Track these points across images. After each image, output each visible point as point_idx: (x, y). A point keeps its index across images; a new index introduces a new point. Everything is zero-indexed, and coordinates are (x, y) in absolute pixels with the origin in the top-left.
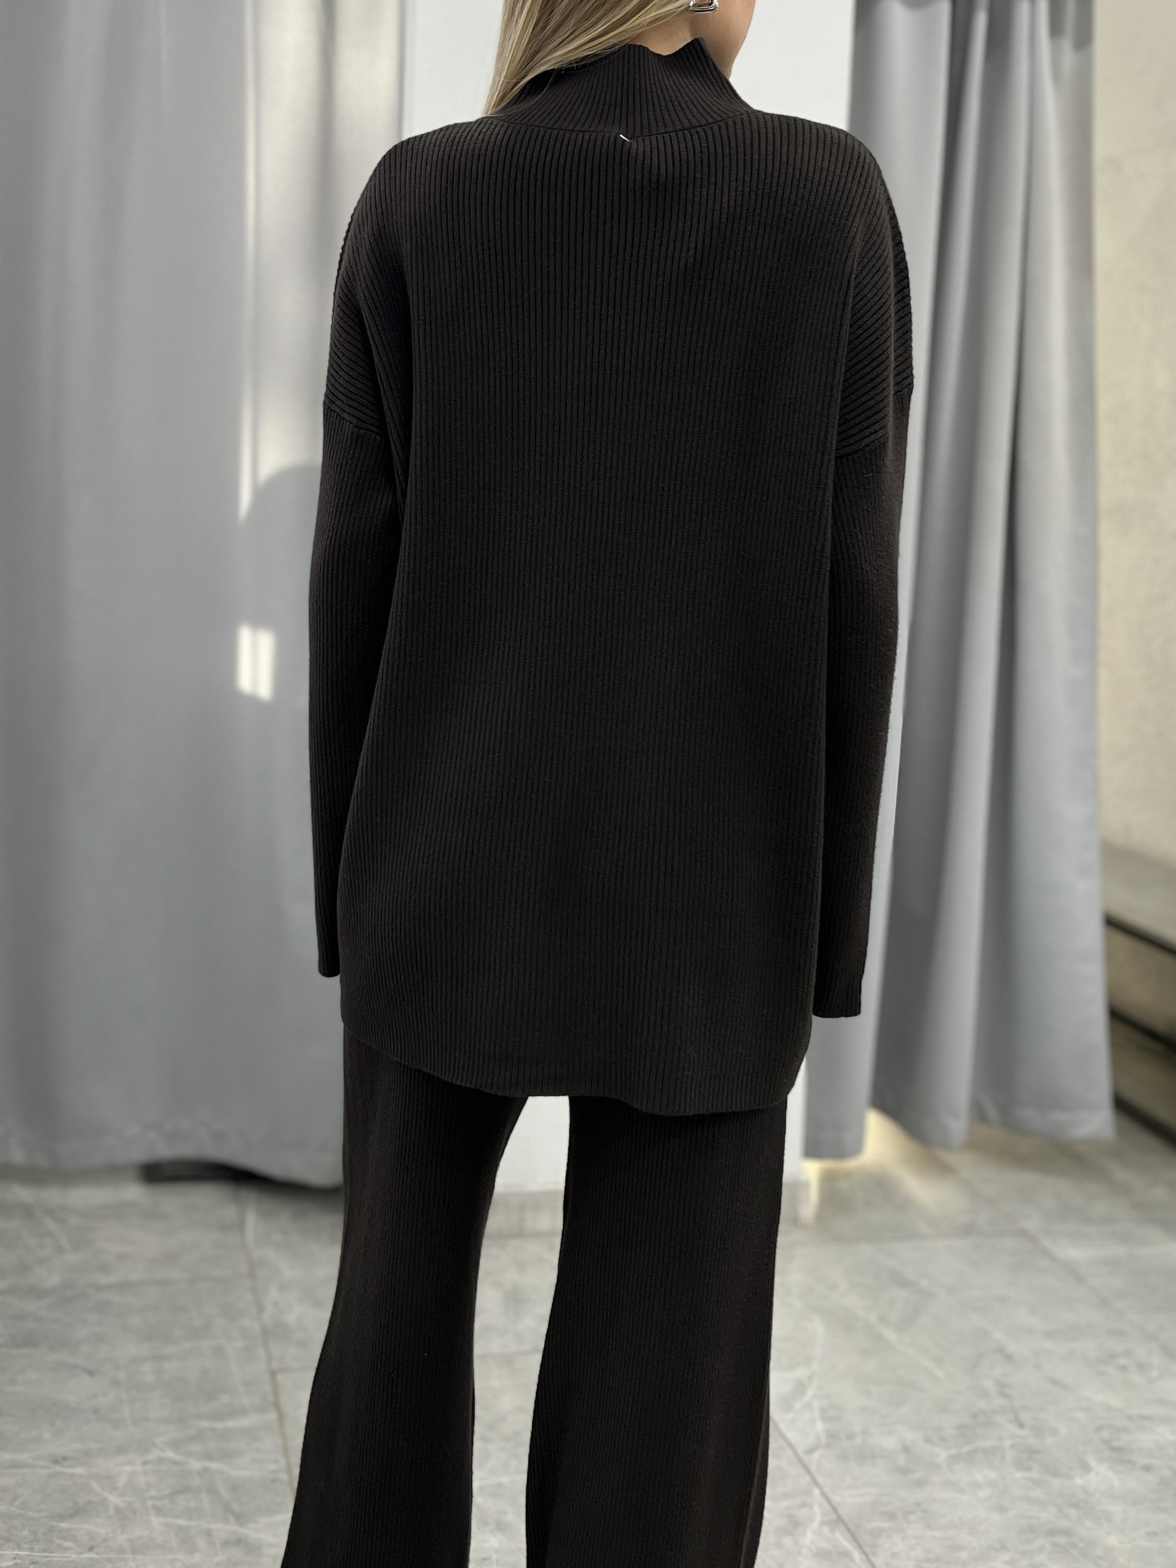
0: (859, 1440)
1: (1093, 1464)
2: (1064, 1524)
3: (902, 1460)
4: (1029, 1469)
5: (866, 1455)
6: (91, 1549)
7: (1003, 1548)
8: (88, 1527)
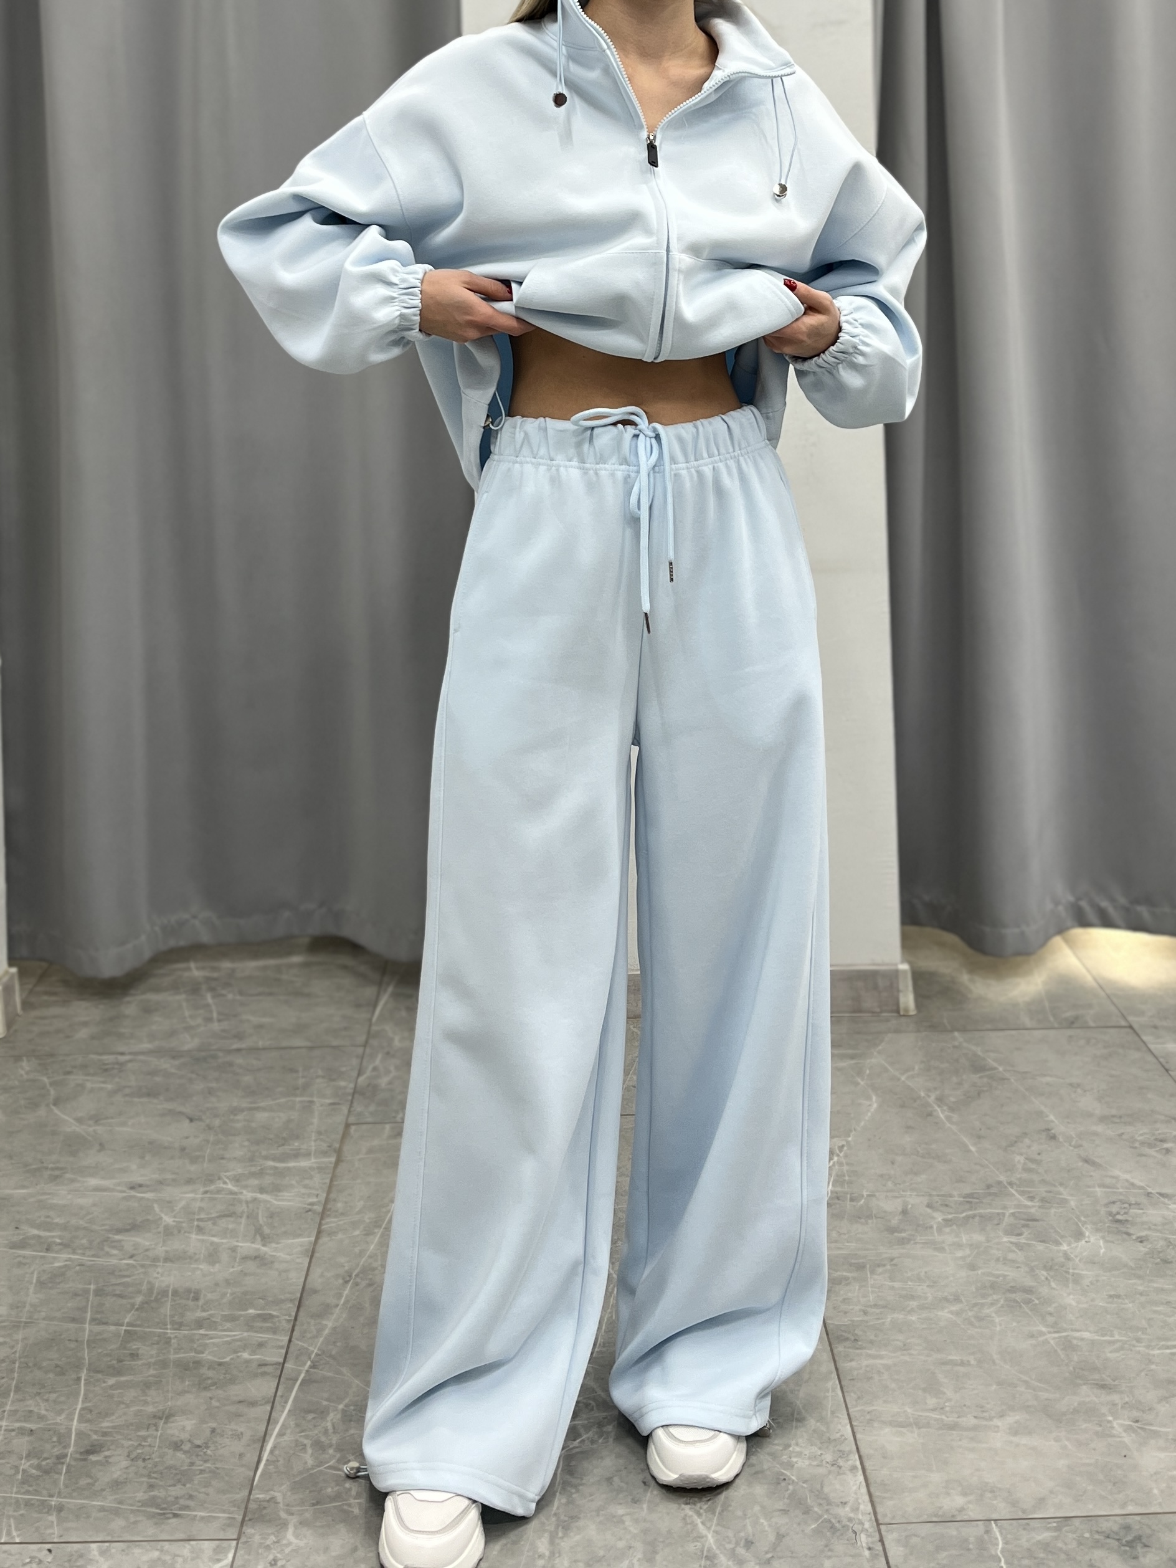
0: (863, 1201)
1: (1087, 1234)
2: (1029, 1282)
3: (895, 1222)
4: (1020, 1235)
5: (863, 1215)
6: (131, 1257)
7: (957, 1299)
8: (138, 1240)
